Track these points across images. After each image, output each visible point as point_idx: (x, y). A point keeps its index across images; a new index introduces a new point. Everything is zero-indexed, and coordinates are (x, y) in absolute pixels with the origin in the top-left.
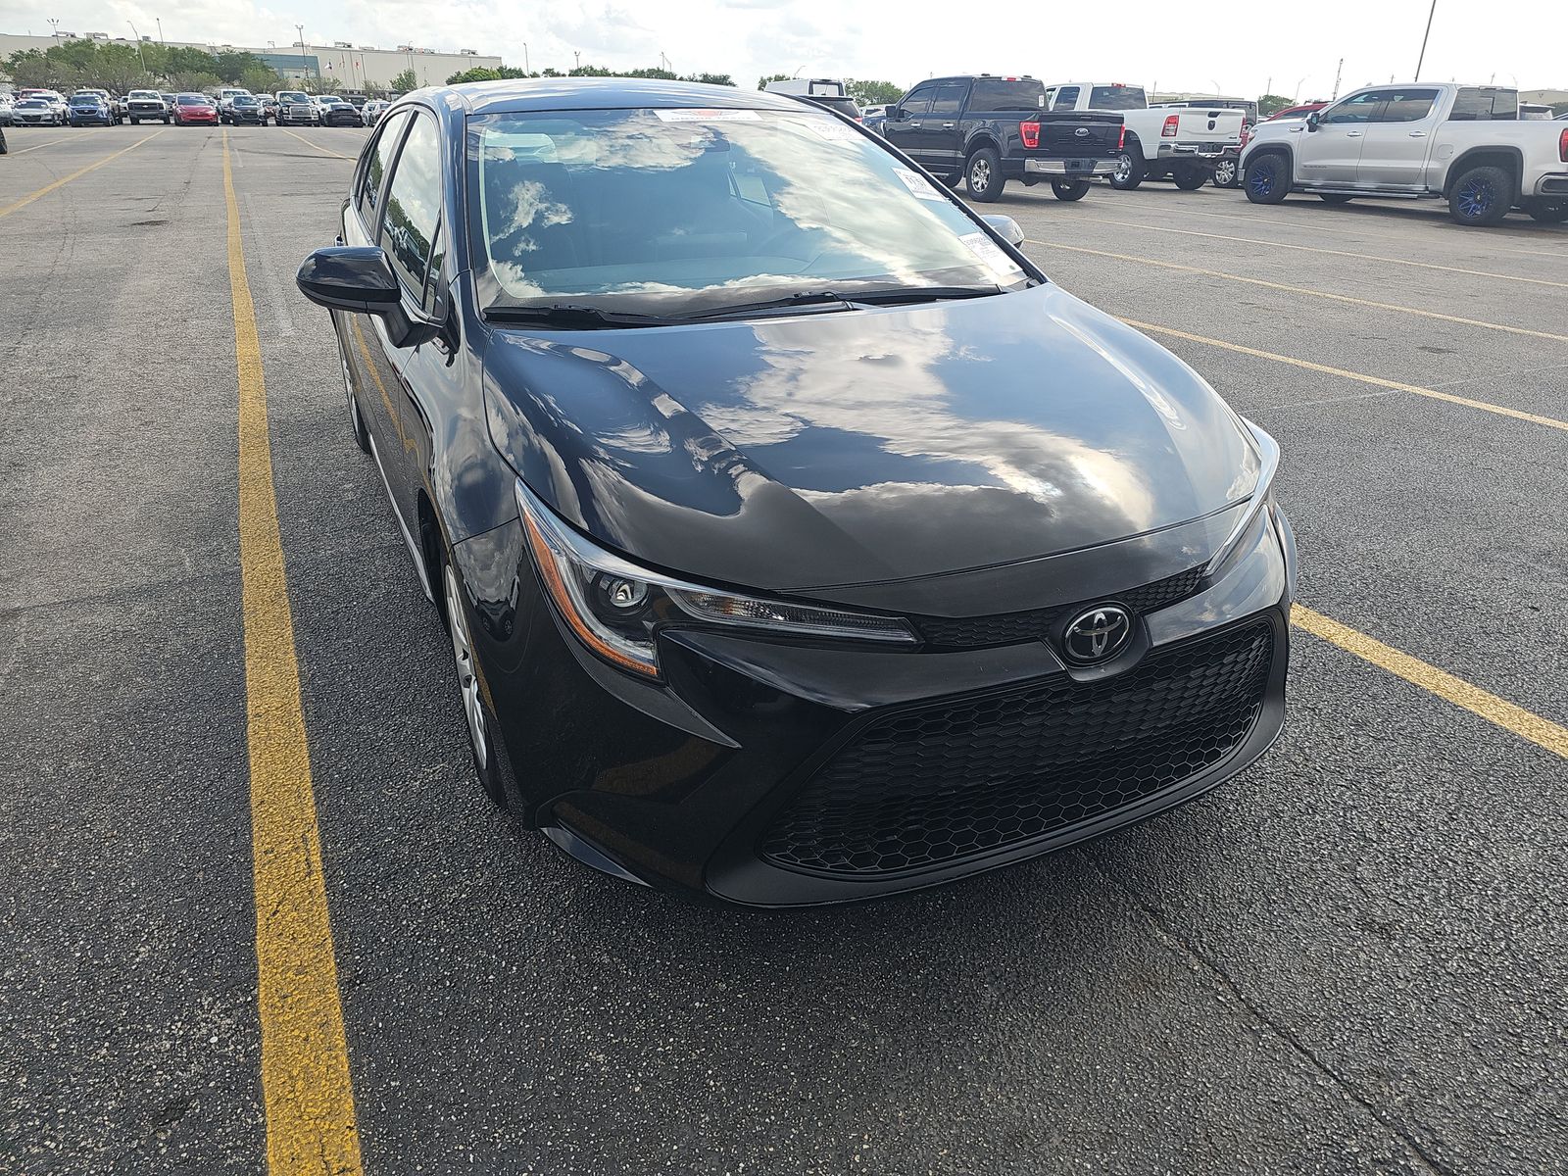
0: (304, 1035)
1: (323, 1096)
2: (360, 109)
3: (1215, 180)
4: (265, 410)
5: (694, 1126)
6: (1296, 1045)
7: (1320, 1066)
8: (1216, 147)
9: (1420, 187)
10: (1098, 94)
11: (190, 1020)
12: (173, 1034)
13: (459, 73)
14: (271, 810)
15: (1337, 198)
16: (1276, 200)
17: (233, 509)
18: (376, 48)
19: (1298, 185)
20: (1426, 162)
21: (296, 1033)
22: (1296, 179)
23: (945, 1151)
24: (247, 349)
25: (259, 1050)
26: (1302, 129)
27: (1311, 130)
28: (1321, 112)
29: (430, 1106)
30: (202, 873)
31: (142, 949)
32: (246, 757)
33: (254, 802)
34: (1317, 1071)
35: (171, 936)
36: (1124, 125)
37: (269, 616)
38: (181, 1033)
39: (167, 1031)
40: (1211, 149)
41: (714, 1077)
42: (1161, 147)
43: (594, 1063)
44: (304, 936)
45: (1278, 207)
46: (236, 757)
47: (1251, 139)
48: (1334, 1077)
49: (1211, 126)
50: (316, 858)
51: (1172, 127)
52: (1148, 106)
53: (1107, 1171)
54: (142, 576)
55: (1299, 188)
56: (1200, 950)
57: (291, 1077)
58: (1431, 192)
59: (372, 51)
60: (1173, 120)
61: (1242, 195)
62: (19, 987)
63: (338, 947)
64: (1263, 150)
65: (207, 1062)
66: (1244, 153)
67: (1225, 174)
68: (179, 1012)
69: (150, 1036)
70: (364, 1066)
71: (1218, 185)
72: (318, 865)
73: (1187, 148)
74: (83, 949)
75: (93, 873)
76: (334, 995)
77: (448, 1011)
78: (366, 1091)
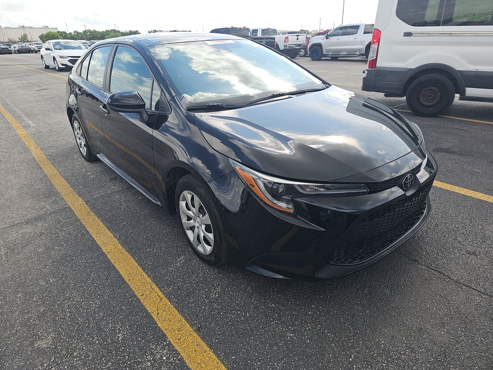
0: (194, 350)
1: (213, 367)
2: (10, 48)
3: (299, 55)
4: (41, 152)
5: (332, 348)
6: (472, 288)
7: (481, 292)
8: (300, 45)
9: (358, 53)
10: (263, 31)
11: (152, 354)
12: (149, 360)
13: (43, 34)
14: (134, 281)
15: (335, 58)
16: (320, 60)
17: (52, 186)
18: (11, 27)
19: (325, 55)
20: (359, 46)
21: (191, 349)
22: (324, 53)
23: (404, 338)
24: (21, 132)
25: (182, 357)
26: (324, 39)
27: (327, 39)
28: (329, 33)
29: (249, 362)
30: (123, 306)
31: (119, 335)
32: (114, 267)
33: (127, 280)
34: (481, 294)
35: (127, 329)
36: (275, 40)
37: (90, 220)
38: (152, 359)
39: (146, 359)
40: (298, 46)
41: (328, 332)
42: (284, 46)
43: (290, 337)
44: (173, 319)
45: (320, 61)
46: (110, 267)
47: (310, 42)
48: (486, 294)
49: (298, 39)
50: (160, 294)
51: (287, 40)
52: (278, 34)
53: (448, 333)
54: (33, 214)
55: (325, 56)
56: (433, 268)
57: (198, 364)
58: (361, 54)
59: (9, 28)
60: (287, 38)
61: (310, 59)
62: (83, 358)
63: (187, 320)
64: (314, 45)
65: (167, 366)
66: (309, 46)
67: (302, 53)
68: (146, 352)
69: (141, 362)
70: (220, 355)
71: (300, 56)
72: (163, 296)
73: (292, 46)
74: (97, 340)
75: (84, 314)
76: (195, 335)
77: (235, 332)
78: (226, 362)
